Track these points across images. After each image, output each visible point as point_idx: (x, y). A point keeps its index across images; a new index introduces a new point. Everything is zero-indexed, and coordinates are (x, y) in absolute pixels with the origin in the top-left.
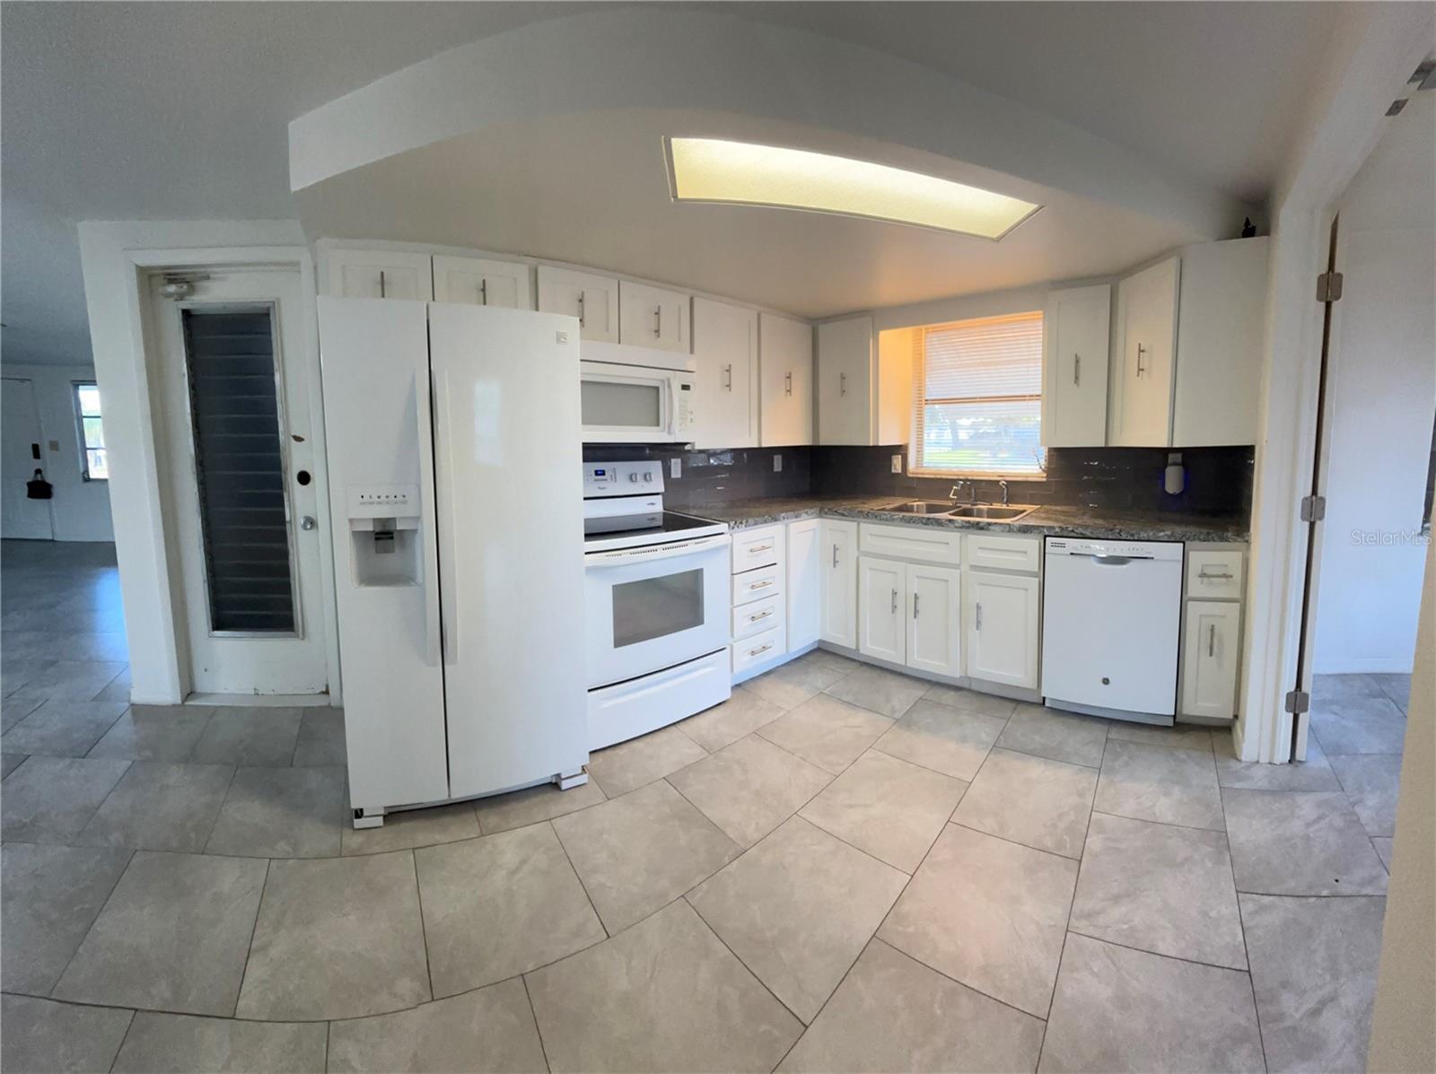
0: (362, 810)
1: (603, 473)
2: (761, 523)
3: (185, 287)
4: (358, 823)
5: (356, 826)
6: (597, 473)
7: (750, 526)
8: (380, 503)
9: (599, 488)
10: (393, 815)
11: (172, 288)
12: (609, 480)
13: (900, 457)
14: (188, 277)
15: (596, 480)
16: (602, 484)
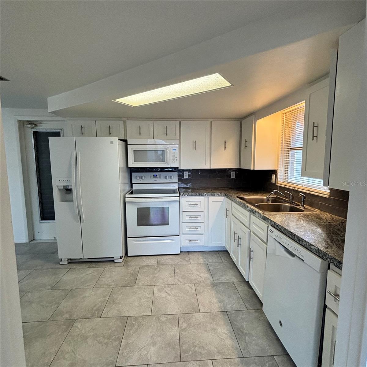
0: (62, 259)
1: (156, 176)
2: (195, 195)
3: (33, 125)
4: (61, 263)
5: (60, 264)
6: (154, 176)
7: (189, 196)
8: (64, 182)
9: (154, 180)
10: (71, 262)
11: (29, 126)
12: (158, 178)
13: (274, 175)
14: (35, 123)
15: (153, 178)
16: (155, 179)
